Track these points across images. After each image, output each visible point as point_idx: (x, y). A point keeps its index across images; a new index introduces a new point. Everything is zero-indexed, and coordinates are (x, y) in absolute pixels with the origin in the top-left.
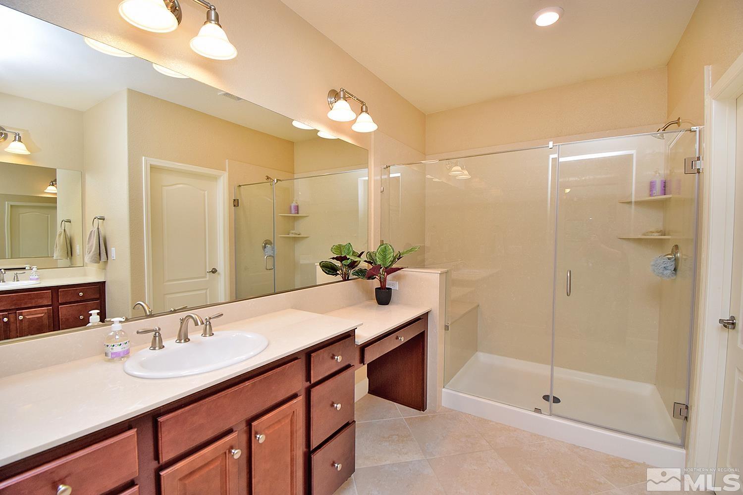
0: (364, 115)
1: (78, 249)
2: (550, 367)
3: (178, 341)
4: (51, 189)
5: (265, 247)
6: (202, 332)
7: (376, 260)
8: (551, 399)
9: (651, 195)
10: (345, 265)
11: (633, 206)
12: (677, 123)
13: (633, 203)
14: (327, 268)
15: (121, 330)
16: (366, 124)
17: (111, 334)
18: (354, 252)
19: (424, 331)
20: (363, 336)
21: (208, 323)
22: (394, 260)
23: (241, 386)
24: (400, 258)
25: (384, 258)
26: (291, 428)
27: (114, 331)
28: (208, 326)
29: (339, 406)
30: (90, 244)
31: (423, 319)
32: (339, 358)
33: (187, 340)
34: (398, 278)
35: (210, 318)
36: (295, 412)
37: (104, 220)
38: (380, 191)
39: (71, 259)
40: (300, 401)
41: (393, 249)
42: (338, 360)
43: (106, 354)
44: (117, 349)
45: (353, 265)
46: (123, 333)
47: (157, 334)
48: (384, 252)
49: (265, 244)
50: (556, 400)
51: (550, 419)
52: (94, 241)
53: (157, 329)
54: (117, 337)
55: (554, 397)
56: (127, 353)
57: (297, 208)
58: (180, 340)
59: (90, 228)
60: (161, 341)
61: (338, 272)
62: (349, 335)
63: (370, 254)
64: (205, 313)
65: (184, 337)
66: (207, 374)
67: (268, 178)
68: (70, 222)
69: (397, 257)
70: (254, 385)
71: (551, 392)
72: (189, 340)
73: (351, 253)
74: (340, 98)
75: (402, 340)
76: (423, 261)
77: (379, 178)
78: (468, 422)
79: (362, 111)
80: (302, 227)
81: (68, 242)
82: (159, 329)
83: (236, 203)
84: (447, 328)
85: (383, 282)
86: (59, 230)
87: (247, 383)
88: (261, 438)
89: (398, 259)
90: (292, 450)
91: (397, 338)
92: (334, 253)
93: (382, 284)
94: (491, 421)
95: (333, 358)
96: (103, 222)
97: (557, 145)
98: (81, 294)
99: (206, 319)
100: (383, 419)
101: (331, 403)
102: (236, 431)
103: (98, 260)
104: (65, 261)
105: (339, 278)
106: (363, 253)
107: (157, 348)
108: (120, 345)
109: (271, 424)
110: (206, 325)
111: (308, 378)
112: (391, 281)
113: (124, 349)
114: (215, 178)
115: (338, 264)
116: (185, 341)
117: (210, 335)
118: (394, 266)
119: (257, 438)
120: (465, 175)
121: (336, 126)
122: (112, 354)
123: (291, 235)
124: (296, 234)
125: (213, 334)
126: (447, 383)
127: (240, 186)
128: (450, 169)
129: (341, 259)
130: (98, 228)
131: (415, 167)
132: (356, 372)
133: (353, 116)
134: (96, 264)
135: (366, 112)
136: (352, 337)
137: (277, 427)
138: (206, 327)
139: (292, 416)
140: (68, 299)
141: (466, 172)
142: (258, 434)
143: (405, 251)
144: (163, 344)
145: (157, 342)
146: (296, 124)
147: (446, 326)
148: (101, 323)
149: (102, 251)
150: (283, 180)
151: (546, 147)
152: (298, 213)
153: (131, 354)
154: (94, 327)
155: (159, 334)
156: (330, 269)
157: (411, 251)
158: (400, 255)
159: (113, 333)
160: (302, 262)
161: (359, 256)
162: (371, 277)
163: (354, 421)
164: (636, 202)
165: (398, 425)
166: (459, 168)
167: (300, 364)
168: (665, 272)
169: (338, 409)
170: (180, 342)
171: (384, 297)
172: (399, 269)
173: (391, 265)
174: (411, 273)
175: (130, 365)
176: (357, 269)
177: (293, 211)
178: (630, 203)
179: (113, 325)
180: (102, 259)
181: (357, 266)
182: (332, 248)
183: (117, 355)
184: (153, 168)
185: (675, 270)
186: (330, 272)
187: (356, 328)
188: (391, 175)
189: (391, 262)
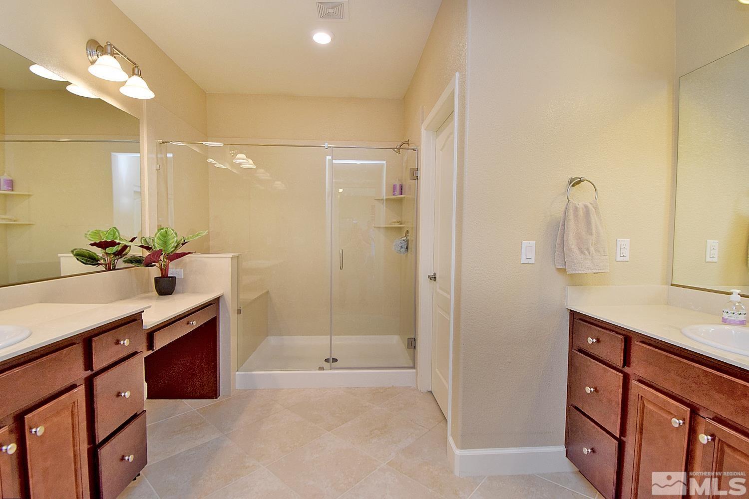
0: (135, 78)
2: (329, 337)
7: (154, 245)
8: (331, 360)
9: (394, 195)
10: (110, 254)
12: (407, 143)
14: (82, 256)
16: (139, 89)
19: (216, 316)
20: (150, 320)
22: (177, 245)
24: (185, 243)
25: (165, 243)
26: (72, 421)
29: (127, 395)
31: (215, 303)
32: (126, 342)
34: (184, 265)
36: (76, 403)
38: (155, 169)
40: (79, 391)
41: (176, 234)
42: (125, 344)
45: (121, 252)
48: (165, 237)
50: (335, 360)
51: (331, 372)
55: (333, 359)
57: (11, 184)
61: (99, 261)
62: (135, 319)
63: (145, 239)
69: (182, 242)
71: (331, 356)
73: (120, 238)
74: (106, 53)
75: (194, 324)
79: (134, 73)
84: (239, 312)
85: (164, 270)
88: (39, 431)
89: (183, 244)
90: (74, 446)
91: (188, 323)
92: (89, 240)
93: (163, 273)
95: (118, 342)
97: (331, 147)
100: (170, 417)
101: (117, 392)
102: (6, 425)
105: (101, 268)
106: (135, 238)
111: (88, 365)
112: (174, 269)
115: (99, 252)
118: (179, 251)
119: (34, 432)
120: (249, 164)
123: (1, 221)
124: (10, 220)
126: (241, 366)
128: (234, 156)
133: (122, 76)
135: (140, 75)
136: (138, 321)
137: (55, 420)
139: (72, 407)
141: (251, 161)
142: (34, 428)
143: (191, 235)
147: (238, 310)
151: (323, 147)
152: (13, 190)
156: (87, 258)
157: (197, 235)
158: (185, 241)
162: (148, 265)
163: (144, 411)
164: (386, 199)
165: (190, 417)
166: (243, 156)
167: (78, 351)
168: (402, 250)
171: (166, 286)
172: (185, 254)
173: (174, 250)
176: (127, 256)
177: (3, 187)
178: (381, 200)
182: (87, 234)
185: (407, 248)
186: (89, 261)
187: (143, 311)
188: (168, 154)
189: (173, 247)
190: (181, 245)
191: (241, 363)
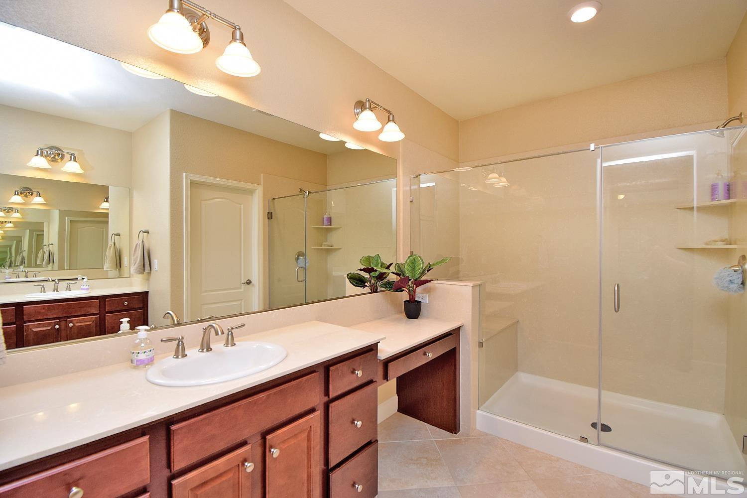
0: (391, 124)
1: (125, 261)
2: (597, 390)
3: (201, 350)
4: (105, 205)
5: (297, 259)
6: (224, 342)
7: (405, 272)
8: (599, 427)
9: (714, 200)
10: (374, 277)
11: (695, 212)
12: (739, 118)
13: (695, 209)
14: (354, 279)
15: (146, 338)
16: (393, 133)
17: (137, 341)
18: (382, 264)
19: (456, 347)
20: (386, 351)
21: (230, 333)
22: (423, 272)
23: (256, 397)
24: (430, 270)
25: (413, 269)
26: (308, 445)
27: (139, 339)
28: (230, 336)
29: (359, 424)
30: (135, 257)
31: (454, 334)
32: (359, 373)
33: (209, 349)
34: (428, 291)
35: (232, 328)
36: (312, 427)
37: (148, 233)
38: (409, 201)
39: (120, 270)
40: (318, 415)
41: (422, 261)
42: (359, 375)
43: (132, 361)
44: (142, 356)
45: (381, 276)
46: (148, 341)
47: (180, 342)
48: (413, 263)
49: (298, 256)
50: (606, 428)
51: (597, 449)
52: (139, 253)
53: (181, 338)
54: (143, 345)
55: (602, 424)
56: (151, 361)
57: (330, 220)
58: (203, 349)
59: (137, 241)
60: (184, 349)
61: (366, 284)
62: (372, 349)
63: (398, 266)
64: (226, 324)
65: (206, 347)
66: (221, 384)
67: (301, 190)
68: (119, 235)
69: (427, 268)
70: (268, 396)
71: (599, 418)
72: (211, 349)
73: (380, 265)
74: (365, 109)
75: (430, 356)
76: (458, 272)
77: (408, 188)
78: (504, 449)
79: (389, 121)
80: (335, 239)
81: (117, 255)
82: (183, 338)
83: (270, 216)
84: (481, 345)
85: (412, 294)
86: (110, 243)
87: (262, 395)
88: (276, 452)
89: (428, 271)
90: (308, 467)
91: (425, 354)
92: (362, 264)
93: (411, 297)
94: (530, 449)
95: (353, 372)
96: (147, 236)
97: (599, 148)
98: (126, 303)
99: (229, 329)
100: (412, 440)
101: (351, 420)
102: (249, 444)
103: (142, 271)
104: (114, 273)
105: (367, 290)
106: (391, 264)
107: (180, 357)
108: (145, 352)
109: (286, 438)
110: (228, 335)
111: (327, 393)
112: (420, 294)
113: (148, 357)
114: (251, 192)
115: (366, 275)
116: (208, 350)
117: (232, 346)
118: (423, 278)
119: (272, 453)
120: (503, 182)
121: (361, 136)
122: (137, 361)
123: (323, 247)
124: (328, 246)
125: (235, 344)
126: (482, 405)
127: (274, 199)
128: (486, 177)
129: (369, 270)
130: (143, 241)
131: (447, 176)
132: (379, 388)
133: (378, 125)
134: (141, 275)
135: (393, 121)
136: (373, 352)
137: (292, 442)
138: (228, 337)
139: (309, 431)
140: (114, 308)
141: (504, 179)
142: (272, 448)
143: (436, 262)
144: (186, 353)
145: (180, 351)
146: (323, 136)
147: (480, 342)
148: (130, 330)
149: (146, 264)
150: (314, 192)
151: (587, 149)
152: (330, 225)
153: (155, 361)
154: (124, 334)
155: (182, 343)
156: (358, 281)
157: (441, 262)
158: (430, 267)
159: (138, 340)
160: (334, 274)
161: (388, 268)
162: (399, 289)
163: (377, 441)
164: (698, 208)
165: (428, 447)
166: (496, 175)
167: (318, 377)
168: (732, 286)
169: (359, 426)
170: (202, 352)
171: (413, 310)
172: (428, 281)
173: (419, 277)
174: (440, 285)
175: (152, 373)
176: (385, 281)
177: (326, 223)
178: (692, 209)
179: (139, 333)
180: (145, 270)
181: (386, 278)
182: (361, 260)
183: (141, 362)
184: (193, 184)
185: (743, 283)
186: (358, 284)
187: (379, 342)
188: (421, 185)
189: (420, 273)
190: (426, 271)
191: (482, 401)
